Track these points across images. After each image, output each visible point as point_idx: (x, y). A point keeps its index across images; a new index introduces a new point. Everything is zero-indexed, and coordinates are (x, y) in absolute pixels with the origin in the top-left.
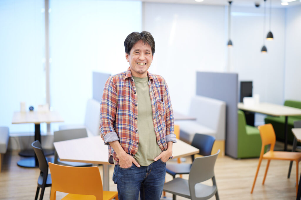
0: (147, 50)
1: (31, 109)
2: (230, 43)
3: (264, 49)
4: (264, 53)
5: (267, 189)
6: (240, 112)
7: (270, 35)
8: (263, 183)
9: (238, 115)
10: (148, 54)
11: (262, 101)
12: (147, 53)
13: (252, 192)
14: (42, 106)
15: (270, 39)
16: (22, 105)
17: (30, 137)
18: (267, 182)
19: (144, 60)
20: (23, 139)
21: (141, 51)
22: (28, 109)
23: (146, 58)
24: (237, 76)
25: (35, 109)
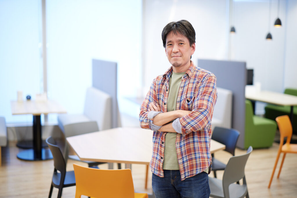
0: (181, 41)
1: (29, 98)
2: (233, 30)
3: (269, 37)
4: (269, 41)
5: (283, 183)
6: (248, 102)
7: (278, 22)
8: (278, 177)
9: (246, 105)
10: (183, 45)
11: (263, 89)
12: (181, 44)
13: (269, 187)
14: (40, 95)
15: (278, 26)
16: (19, 94)
17: (27, 128)
18: (282, 175)
19: (177, 52)
20: (19, 130)
21: (173, 42)
22: (25, 98)
23: (180, 50)
24: (245, 64)
25: (33, 98)
